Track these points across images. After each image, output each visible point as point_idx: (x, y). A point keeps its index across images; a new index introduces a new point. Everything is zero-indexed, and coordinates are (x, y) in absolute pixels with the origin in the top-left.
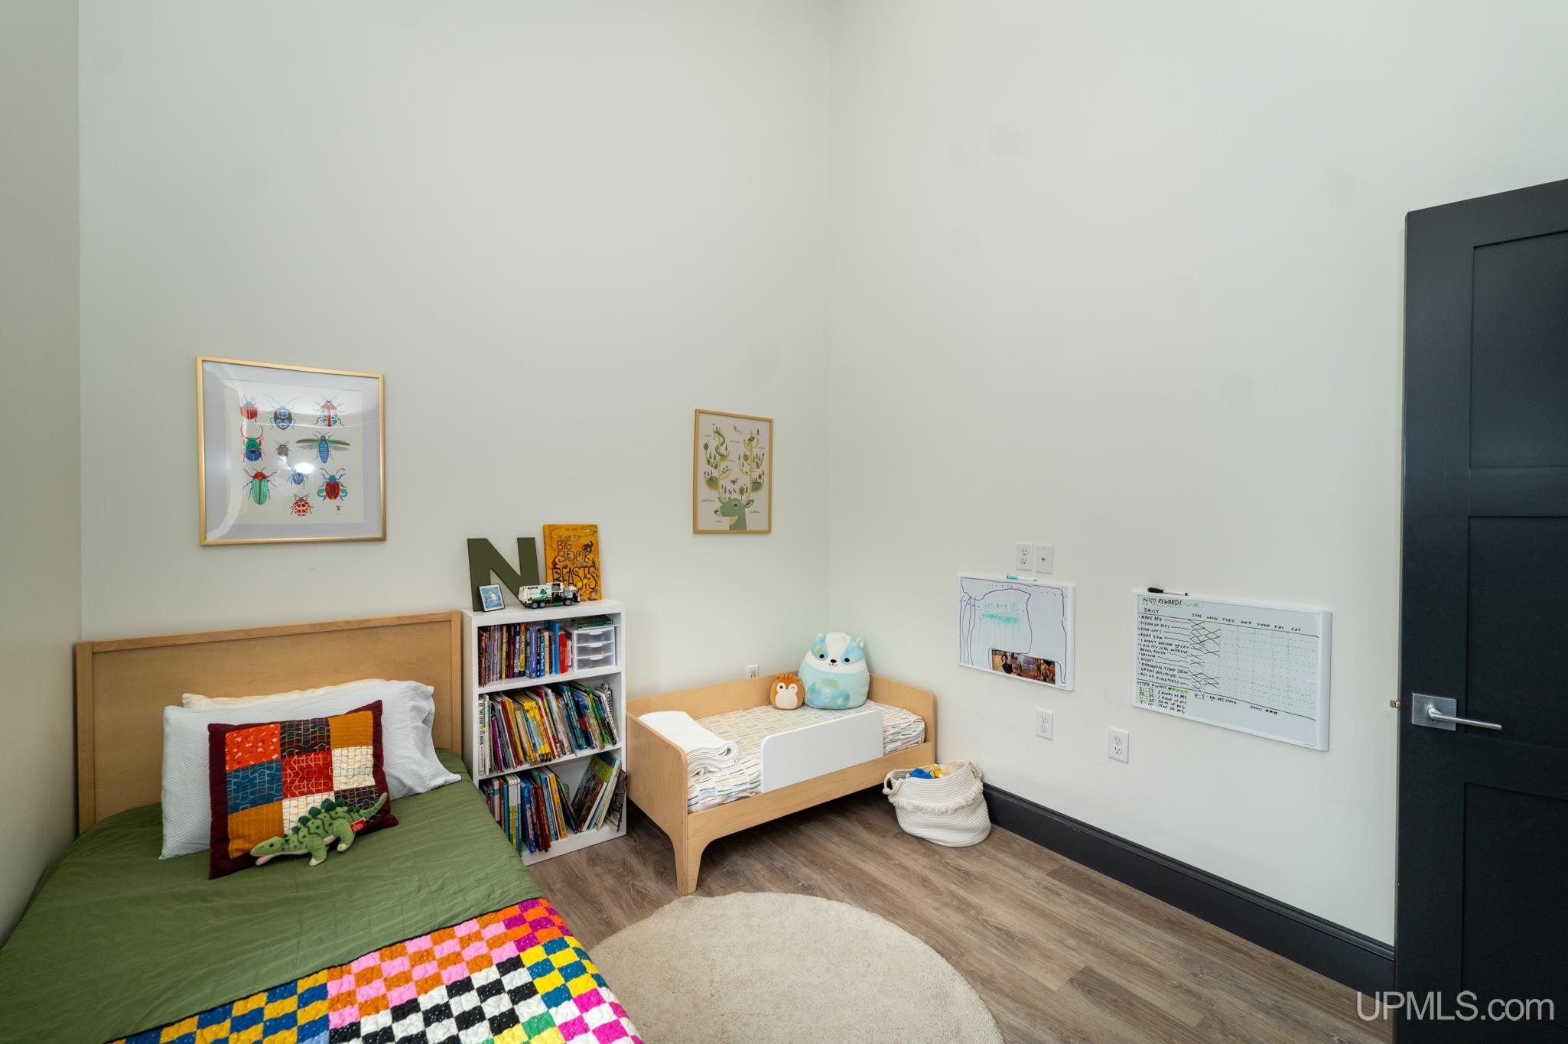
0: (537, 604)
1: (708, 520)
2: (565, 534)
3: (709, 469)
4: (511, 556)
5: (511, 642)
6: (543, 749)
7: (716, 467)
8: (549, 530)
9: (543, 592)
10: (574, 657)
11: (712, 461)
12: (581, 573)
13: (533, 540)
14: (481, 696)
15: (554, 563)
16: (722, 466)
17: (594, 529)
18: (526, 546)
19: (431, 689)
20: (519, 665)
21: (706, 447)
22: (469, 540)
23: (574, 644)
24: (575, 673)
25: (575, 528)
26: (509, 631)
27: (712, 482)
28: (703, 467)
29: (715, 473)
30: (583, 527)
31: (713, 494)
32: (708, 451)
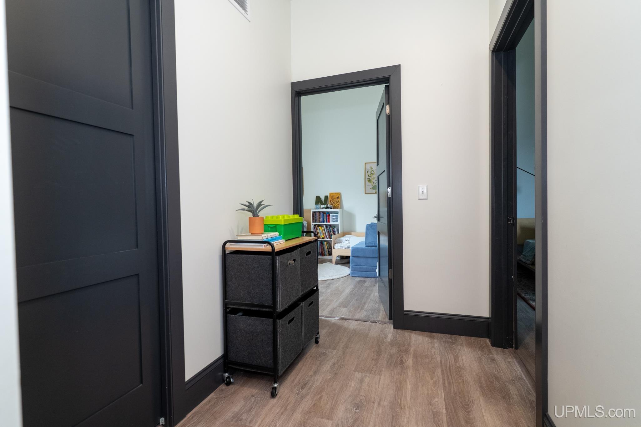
0: (324, 208)
1: (369, 190)
2: (333, 195)
3: (369, 177)
4: (323, 198)
5: (319, 215)
6: (323, 236)
7: (371, 177)
8: (331, 194)
9: (325, 206)
10: (331, 220)
11: (369, 175)
12: (336, 203)
13: (327, 196)
14: (313, 224)
15: (331, 201)
16: (372, 176)
17: (340, 194)
18: (326, 197)
19: (307, 222)
20: (321, 220)
21: (368, 172)
22: (316, 196)
23: (331, 217)
24: (331, 223)
25: (335, 193)
26: (319, 213)
27: (370, 181)
28: (367, 177)
29: (371, 178)
30: (337, 193)
31: (370, 184)
32: (368, 173)
